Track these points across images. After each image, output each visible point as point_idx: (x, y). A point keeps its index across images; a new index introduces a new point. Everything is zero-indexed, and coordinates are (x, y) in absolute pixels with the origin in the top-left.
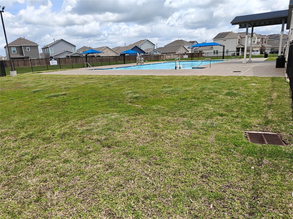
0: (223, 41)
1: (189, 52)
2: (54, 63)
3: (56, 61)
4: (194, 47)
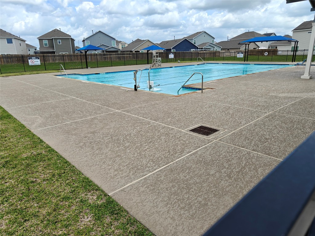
0: (308, 33)
2: (35, 63)
3: (39, 60)
4: (250, 42)
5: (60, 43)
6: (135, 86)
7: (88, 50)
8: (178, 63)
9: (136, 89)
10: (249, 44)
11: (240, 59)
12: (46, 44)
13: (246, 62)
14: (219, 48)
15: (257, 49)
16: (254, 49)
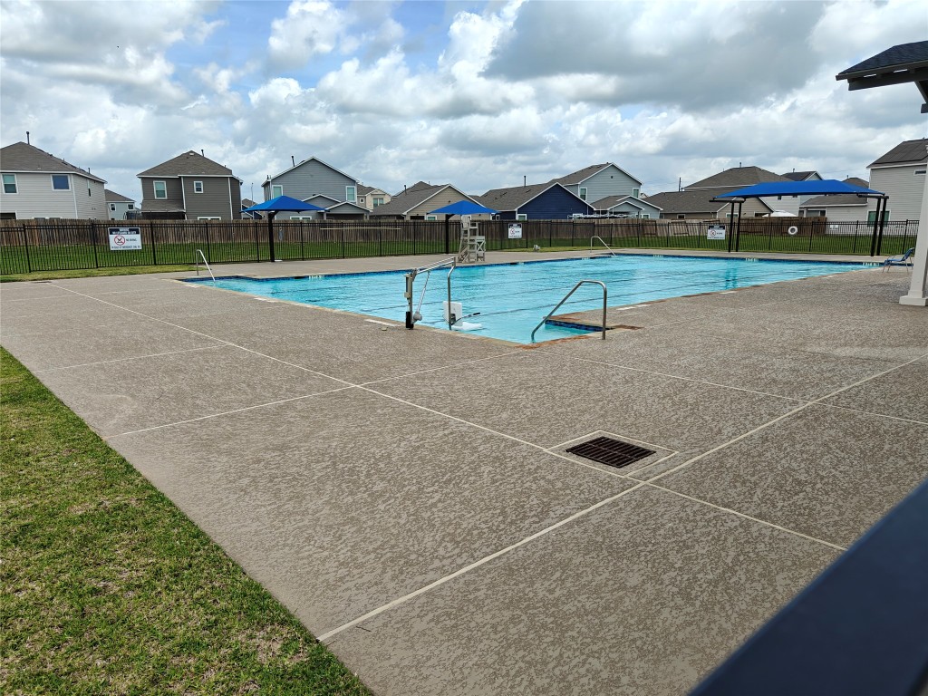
0: (917, 173)
1: (772, 215)
2: (127, 244)
3: (139, 236)
4: (745, 197)
5: (199, 189)
6: (409, 314)
7: (277, 211)
8: (536, 251)
9: (409, 325)
10: (741, 203)
11: (715, 245)
12: (160, 193)
13: (733, 254)
14: (654, 212)
15: (767, 215)
16: (757, 215)
